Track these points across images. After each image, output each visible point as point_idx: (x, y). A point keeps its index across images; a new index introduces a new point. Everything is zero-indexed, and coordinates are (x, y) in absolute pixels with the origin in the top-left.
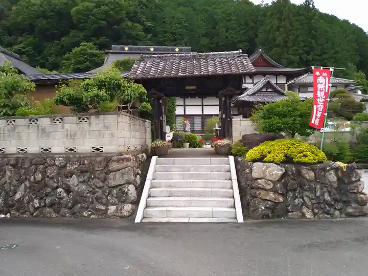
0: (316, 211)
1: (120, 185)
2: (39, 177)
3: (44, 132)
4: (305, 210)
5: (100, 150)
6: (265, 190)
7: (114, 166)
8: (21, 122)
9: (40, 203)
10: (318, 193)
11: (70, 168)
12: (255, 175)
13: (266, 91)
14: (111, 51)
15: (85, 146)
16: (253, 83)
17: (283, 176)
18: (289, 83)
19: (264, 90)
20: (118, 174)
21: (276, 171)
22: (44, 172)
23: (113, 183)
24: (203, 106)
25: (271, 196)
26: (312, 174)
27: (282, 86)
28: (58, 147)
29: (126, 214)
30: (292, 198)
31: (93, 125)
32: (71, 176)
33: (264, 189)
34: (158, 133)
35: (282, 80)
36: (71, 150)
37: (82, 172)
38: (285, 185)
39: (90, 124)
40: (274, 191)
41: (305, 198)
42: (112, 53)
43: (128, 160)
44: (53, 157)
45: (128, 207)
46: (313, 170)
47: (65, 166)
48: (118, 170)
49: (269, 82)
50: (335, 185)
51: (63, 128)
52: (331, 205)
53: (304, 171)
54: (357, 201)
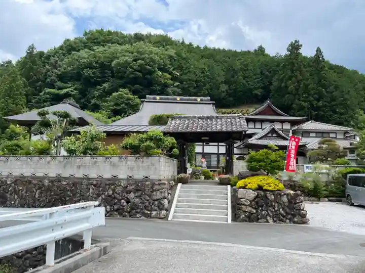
0: (275, 219)
1: (159, 199)
2: (111, 192)
3: (114, 166)
4: (268, 218)
5: (148, 177)
6: (246, 205)
8: (100, 159)
9: (110, 209)
10: (276, 209)
11: (129, 188)
12: (240, 196)
13: (272, 136)
14: (146, 100)
15: (139, 175)
16: (262, 128)
17: (257, 197)
18: (293, 129)
19: (270, 135)
20: (158, 193)
21: (253, 194)
22: (114, 190)
23: (155, 198)
25: (249, 209)
26: (273, 197)
27: (287, 131)
28: (122, 175)
29: (163, 216)
30: (261, 210)
31: (144, 162)
32: (130, 193)
33: (244, 205)
34: (182, 169)
35: (287, 126)
36: (130, 177)
37: (138, 190)
38: (257, 203)
39: (143, 162)
40: (251, 206)
41: (269, 211)
42: (146, 102)
43: (165, 184)
44: (119, 180)
45: (164, 212)
46: (274, 195)
47: (127, 187)
48: (158, 190)
49: (273, 129)
50: (287, 204)
51: (126, 163)
52: (284, 217)
53: (268, 195)
54: (300, 215)
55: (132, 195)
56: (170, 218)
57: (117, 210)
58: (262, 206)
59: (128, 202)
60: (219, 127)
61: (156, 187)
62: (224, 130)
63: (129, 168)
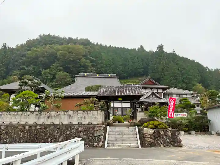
0: (165, 145)
1: (98, 136)
2: (68, 133)
3: (70, 116)
4: (161, 145)
5: (91, 123)
7: (96, 129)
10: (165, 139)
11: (80, 129)
12: (145, 132)
13: (152, 97)
14: (78, 76)
15: (85, 122)
17: (154, 132)
19: (151, 96)
20: (98, 132)
21: (151, 131)
22: (70, 131)
23: (95, 135)
24: (122, 102)
25: (150, 140)
26: (163, 132)
27: (160, 94)
28: (75, 122)
29: (101, 146)
30: (157, 140)
32: (80, 133)
33: (147, 137)
35: (160, 91)
36: (80, 123)
37: (85, 131)
38: (154, 136)
39: (88, 114)
40: (151, 138)
41: (161, 141)
42: (79, 77)
43: (101, 127)
44: (73, 125)
45: (101, 144)
46: (163, 131)
47: (78, 129)
48: (98, 130)
49: (153, 93)
50: (171, 136)
52: (169, 143)
53: (160, 131)
54: (178, 142)
55: (82, 134)
56: (106, 147)
58: (157, 138)
60: (128, 93)
62: (131, 94)
63: (79, 118)
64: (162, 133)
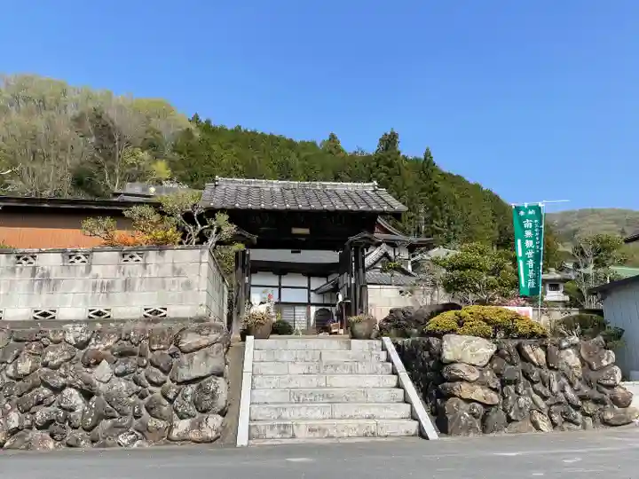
0: (556, 418)
1: (203, 378)
2: (25, 366)
4: (538, 417)
5: (161, 312)
6: (468, 381)
9: (20, 420)
10: (555, 387)
11: (98, 346)
12: (448, 355)
15: (129, 308)
17: (497, 355)
20: (197, 357)
21: (484, 349)
22: (38, 357)
23: (186, 374)
24: (280, 287)
25: (479, 393)
26: (540, 352)
28: (72, 308)
29: (211, 435)
30: (514, 395)
31: (151, 267)
32: (97, 363)
33: (465, 380)
36: (99, 314)
38: (499, 373)
39: (145, 265)
40: (483, 383)
41: (534, 396)
42: (126, 195)
44: (61, 324)
45: (215, 421)
46: (542, 347)
47: (86, 344)
48: (198, 349)
49: (386, 254)
50: (579, 373)
52: (577, 408)
53: (527, 349)
55: (104, 370)
56: (242, 440)
57: (45, 426)
58: (516, 382)
59: (87, 394)
61: (189, 340)
62: (351, 207)
63: (94, 287)
64: (537, 355)
